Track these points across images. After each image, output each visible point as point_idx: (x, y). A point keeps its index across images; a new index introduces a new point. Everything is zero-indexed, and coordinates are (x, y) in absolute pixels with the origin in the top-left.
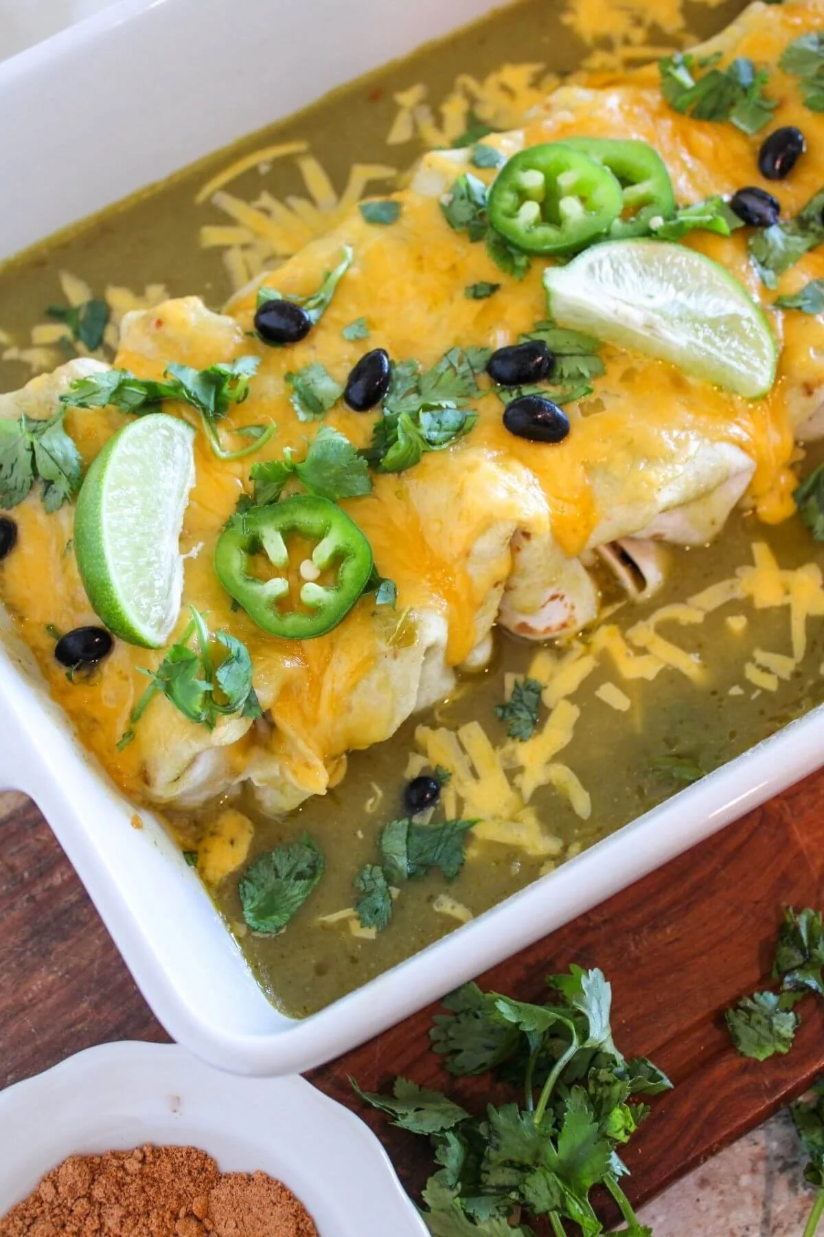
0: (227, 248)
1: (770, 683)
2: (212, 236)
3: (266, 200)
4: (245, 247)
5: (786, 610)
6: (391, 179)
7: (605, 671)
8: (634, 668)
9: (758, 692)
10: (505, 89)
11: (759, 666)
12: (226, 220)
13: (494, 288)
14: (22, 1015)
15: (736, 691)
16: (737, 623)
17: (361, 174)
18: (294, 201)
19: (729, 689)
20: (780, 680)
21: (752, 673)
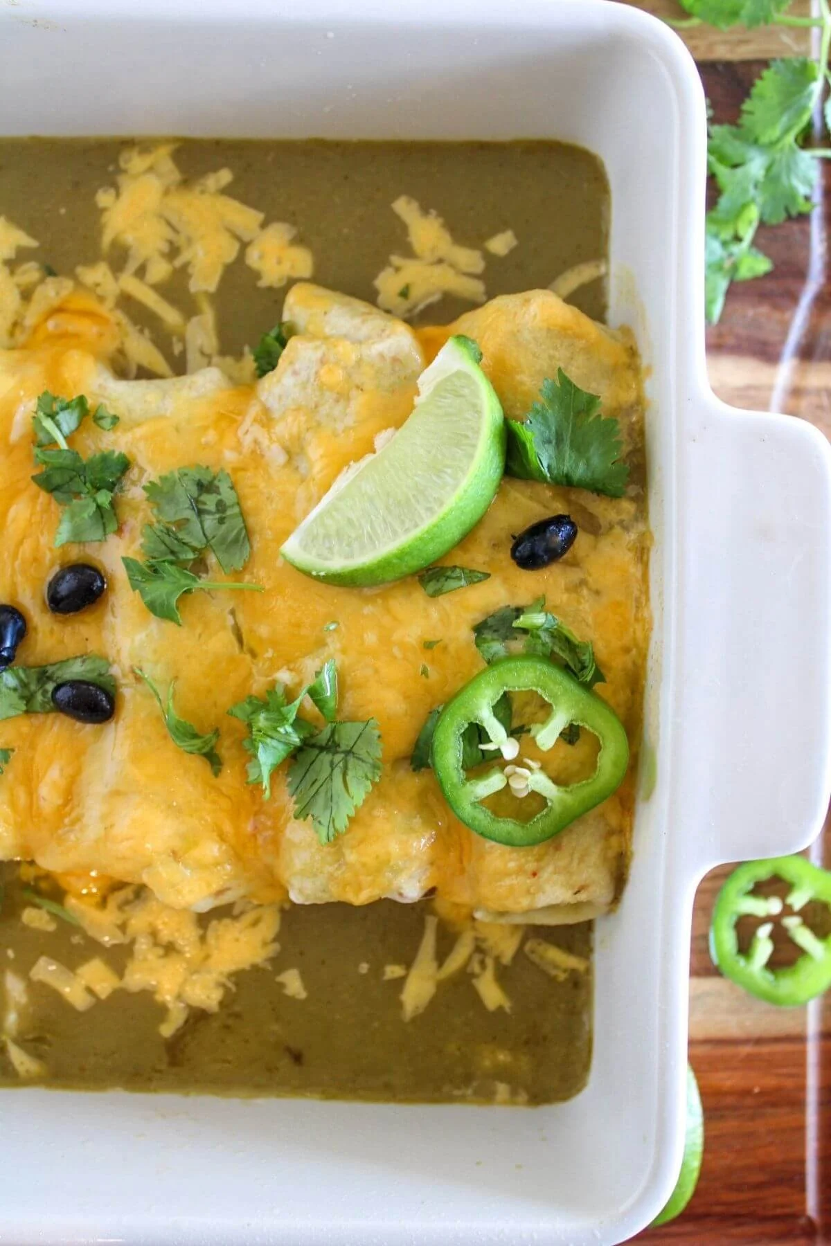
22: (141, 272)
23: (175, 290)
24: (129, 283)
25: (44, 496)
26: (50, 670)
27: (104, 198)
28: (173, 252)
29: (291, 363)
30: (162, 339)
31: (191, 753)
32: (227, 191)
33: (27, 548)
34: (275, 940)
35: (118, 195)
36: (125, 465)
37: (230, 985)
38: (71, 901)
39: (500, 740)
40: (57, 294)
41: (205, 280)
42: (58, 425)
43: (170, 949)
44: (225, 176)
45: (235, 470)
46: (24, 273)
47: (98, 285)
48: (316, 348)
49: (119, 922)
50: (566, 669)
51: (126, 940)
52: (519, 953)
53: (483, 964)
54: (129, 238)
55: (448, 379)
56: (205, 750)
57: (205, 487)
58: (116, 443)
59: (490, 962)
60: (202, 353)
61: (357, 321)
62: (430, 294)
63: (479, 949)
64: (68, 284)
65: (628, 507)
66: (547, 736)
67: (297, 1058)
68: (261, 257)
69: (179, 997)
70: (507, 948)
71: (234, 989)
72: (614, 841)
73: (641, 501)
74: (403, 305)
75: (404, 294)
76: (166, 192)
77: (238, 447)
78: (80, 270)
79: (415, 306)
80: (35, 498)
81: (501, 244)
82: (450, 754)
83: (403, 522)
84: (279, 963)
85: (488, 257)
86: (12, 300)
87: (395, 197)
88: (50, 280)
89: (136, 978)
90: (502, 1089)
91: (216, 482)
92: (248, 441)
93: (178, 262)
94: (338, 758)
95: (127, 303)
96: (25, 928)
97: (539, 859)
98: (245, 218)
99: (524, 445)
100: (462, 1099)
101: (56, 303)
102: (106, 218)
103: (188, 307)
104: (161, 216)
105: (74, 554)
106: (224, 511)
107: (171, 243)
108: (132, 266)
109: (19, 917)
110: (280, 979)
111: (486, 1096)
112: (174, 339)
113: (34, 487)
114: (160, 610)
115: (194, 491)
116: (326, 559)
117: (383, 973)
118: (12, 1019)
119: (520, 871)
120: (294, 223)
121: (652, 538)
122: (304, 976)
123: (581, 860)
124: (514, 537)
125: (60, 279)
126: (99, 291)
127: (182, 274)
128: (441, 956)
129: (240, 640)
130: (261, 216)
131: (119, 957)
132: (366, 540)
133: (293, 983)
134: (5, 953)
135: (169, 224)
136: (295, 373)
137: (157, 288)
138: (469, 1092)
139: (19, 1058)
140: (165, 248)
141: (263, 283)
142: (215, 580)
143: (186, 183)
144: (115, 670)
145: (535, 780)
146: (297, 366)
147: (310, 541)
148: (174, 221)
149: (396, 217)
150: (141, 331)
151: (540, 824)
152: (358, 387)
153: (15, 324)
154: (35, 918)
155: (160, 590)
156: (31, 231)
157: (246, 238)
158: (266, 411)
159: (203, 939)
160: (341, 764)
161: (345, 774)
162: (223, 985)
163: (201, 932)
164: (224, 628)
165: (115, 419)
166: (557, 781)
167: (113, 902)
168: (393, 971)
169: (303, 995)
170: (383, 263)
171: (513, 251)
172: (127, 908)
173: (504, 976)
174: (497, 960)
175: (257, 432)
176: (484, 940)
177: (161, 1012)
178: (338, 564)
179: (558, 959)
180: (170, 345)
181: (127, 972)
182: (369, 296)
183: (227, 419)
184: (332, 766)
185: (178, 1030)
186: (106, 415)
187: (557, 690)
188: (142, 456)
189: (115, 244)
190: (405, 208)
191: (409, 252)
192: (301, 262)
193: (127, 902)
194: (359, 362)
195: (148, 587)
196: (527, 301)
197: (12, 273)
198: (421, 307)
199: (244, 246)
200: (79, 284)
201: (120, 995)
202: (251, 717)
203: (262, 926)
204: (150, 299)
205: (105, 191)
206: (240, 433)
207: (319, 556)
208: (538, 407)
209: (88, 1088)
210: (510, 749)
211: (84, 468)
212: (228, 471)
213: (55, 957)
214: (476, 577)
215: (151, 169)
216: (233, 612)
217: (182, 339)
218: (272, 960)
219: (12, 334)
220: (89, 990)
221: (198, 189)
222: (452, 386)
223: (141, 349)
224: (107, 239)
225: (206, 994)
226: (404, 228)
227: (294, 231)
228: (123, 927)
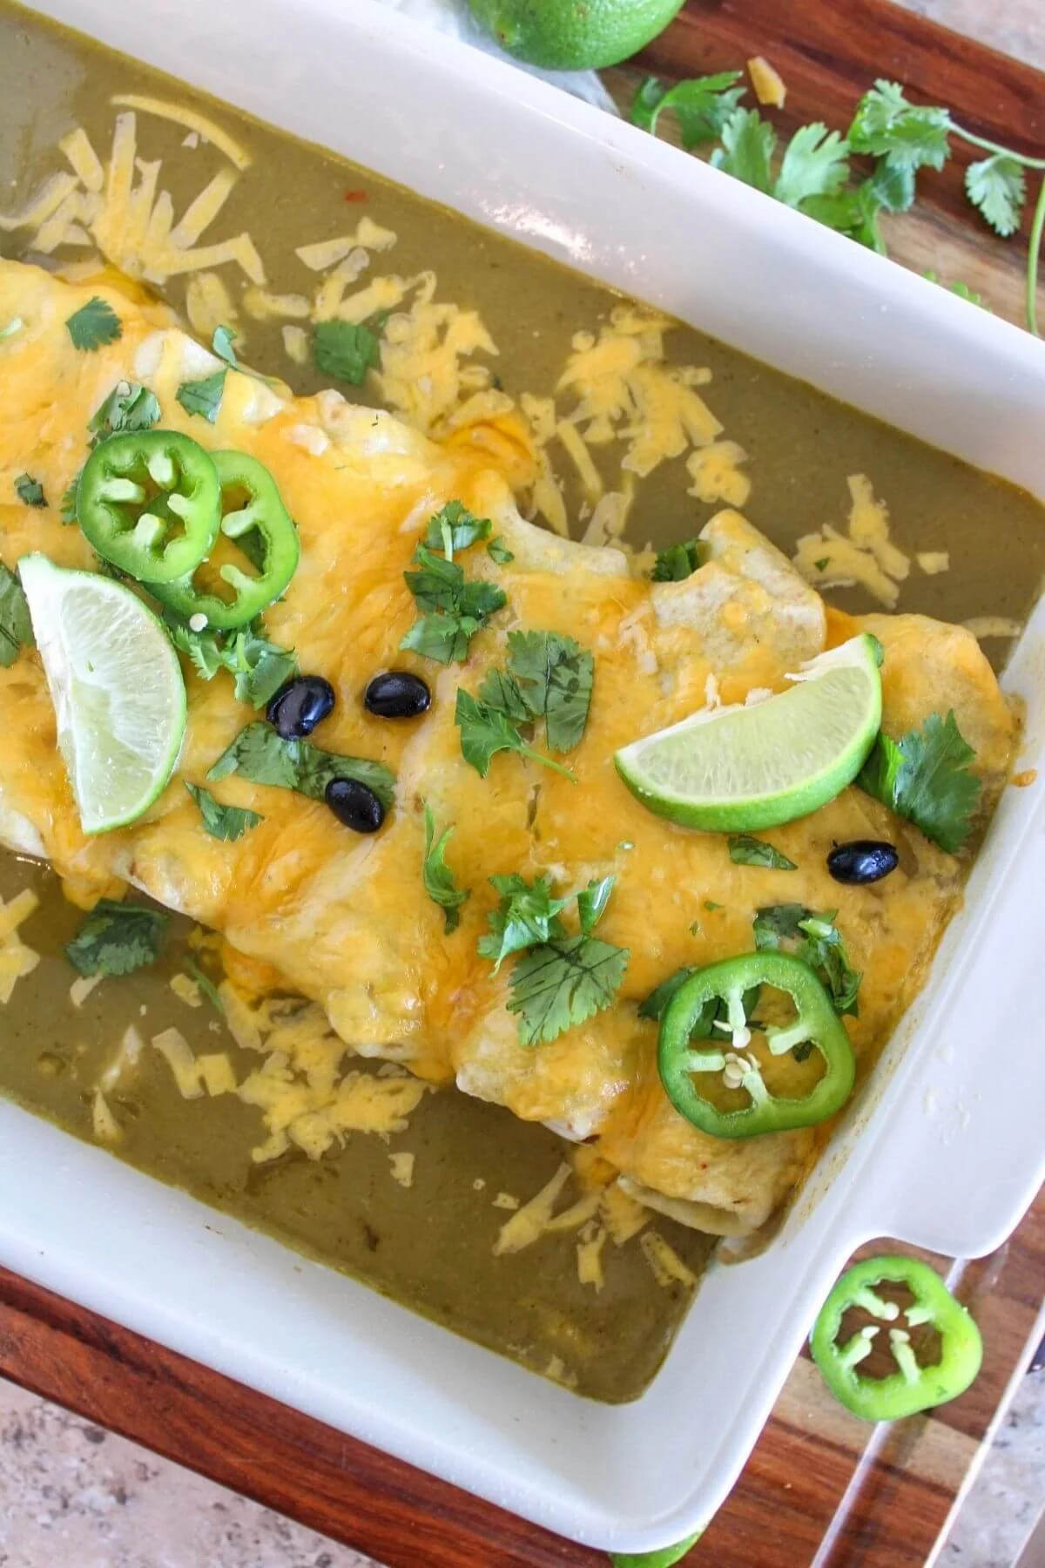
0: (71, 172)
2: (78, 148)
3: (151, 170)
4: (82, 189)
6: (250, 282)
10: (442, 330)
12: (103, 148)
17: (241, 249)
18: (166, 198)
22: (583, 426)
23: (608, 458)
24: (567, 430)
25: (406, 596)
26: (336, 760)
27: (580, 341)
28: (622, 422)
29: (701, 584)
30: (573, 498)
31: (435, 901)
32: (699, 390)
33: (368, 637)
34: (405, 1117)
35: (595, 344)
36: (500, 604)
37: (341, 1140)
38: (227, 988)
39: (736, 1024)
40: (495, 408)
41: (639, 462)
42: (453, 536)
43: (300, 1078)
44: (704, 376)
45: (601, 658)
46: (471, 374)
47: (536, 418)
48: (732, 582)
49: (264, 1029)
50: (827, 987)
51: (262, 1050)
52: (633, 1243)
53: (595, 1234)
54: (587, 390)
55: (845, 671)
56: (449, 904)
57: (567, 660)
58: (501, 579)
59: (602, 1235)
60: (605, 530)
61: (777, 573)
62: (841, 577)
63: (598, 1219)
64: (509, 404)
65: (950, 865)
66: (782, 1041)
67: (373, 1241)
68: (702, 467)
69: (286, 1129)
70: (626, 1227)
71: (344, 1146)
72: (793, 1170)
73: (966, 866)
74: (817, 575)
75: (821, 565)
76: (642, 364)
77: (614, 638)
78: (526, 396)
79: (826, 581)
80: (397, 592)
81: (933, 562)
82: (685, 1016)
83: (745, 784)
84: (398, 1141)
85: (915, 568)
86: (450, 393)
87: (856, 471)
88: (493, 391)
89: (255, 1090)
90: (555, 1365)
91: (579, 661)
92: (626, 636)
93: (622, 434)
94: (575, 970)
95: (555, 447)
96: (170, 991)
97: (716, 1154)
98: (705, 423)
99: (887, 764)
100: (513, 1356)
101: (489, 415)
102: (573, 360)
103: (612, 481)
104: (626, 383)
105: (411, 664)
106: (574, 691)
107: (624, 413)
108: (578, 416)
109: (168, 978)
110: (392, 1157)
111: (537, 1363)
112: (585, 504)
113: (402, 582)
114: (473, 756)
115: (555, 658)
116: (657, 781)
117: (495, 1198)
118: (112, 1074)
119: (692, 1157)
120: (748, 451)
121: (962, 904)
122: (416, 1165)
123: (754, 1174)
124: (835, 844)
125: (504, 395)
126: (535, 424)
127: (620, 447)
128: (558, 1209)
129: (532, 817)
130: (721, 429)
131: (247, 1062)
132: (703, 782)
133: (403, 1166)
134: (139, 1007)
135: (631, 394)
136: (701, 596)
137: (590, 447)
138: (524, 1352)
139: (102, 1115)
140: (617, 415)
141: (692, 492)
142: (536, 751)
143: (665, 364)
144: (397, 789)
145: (749, 1076)
146: (705, 590)
147: (647, 759)
148: (637, 393)
149: (846, 490)
150: (557, 481)
151: (735, 1121)
152: (755, 637)
153: (441, 417)
154: (184, 988)
155: (482, 735)
156: (497, 338)
157: (697, 443)
158: (655, 616)
159: (337, 1083)
160: (575, 978)
161: (574, 989)
162: (335, 1138)
163: (338, 1076)
164: (521, 798)
165: (510, 557)
166: (769, 1087)
167: (265, 1009)
168: (505, 1201)
169: (408, 1183)
170: (813, 526)
171: (941, 574)
172: (278, 1020)
173: (608, 1254)
174: (610, 1236)
175: (639, 632)
176: (607, 1212)
177: (265, 1134)
178: (666, 791)
179: (669, 1263)
180: (579, 508)
181: (248, 1082)
182: (790, 551)
183: (616, 607)
184: (566, 975)
185: (270, 1160)
186: (501, 547)
187: (812, 1004)
188: (518, 603)
189: (570, 388)
190: (858, 486)
191: (843, 529)
192: (738, 489)
193: (280, 1014)
194: (768, 614)
195: (471, 727)
196: (947, 633)
197: (461, 368)
198: (831, 585)
199: (692, 448)
200: (519, 409)
201: (230, 1102)
202: (513, 894)
203: (401, 1097)
204: (580, 456)
205: (585, 336)
206: (622, 625)
207: (653, 776)
208: (916, 735)
209: (155, 1175)
210: (741, 1038)
211: (462, 589)
212: (595, 655)
213: (183, 1031)
214: (784, 864)
215: (637, 336)
216: (537, 788)
217: (592, 508)
218: (393, 1134)
219: (433, 424)
220: (202, 1082)
221: (673, 375)
222: (844, 679)
223: (549, 497)
224: (565, 380)
225: (314, 1137)
226: (849, 504)
227: (745, 458)
228: (265, 1036)
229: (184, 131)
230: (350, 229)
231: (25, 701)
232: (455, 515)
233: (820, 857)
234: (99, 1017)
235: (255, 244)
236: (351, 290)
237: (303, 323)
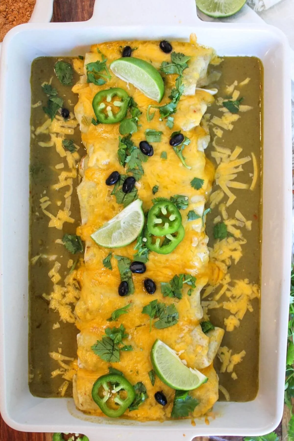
0: (232, 152)
1: (42, 200)
2: (238, 150)
3: (240, 169)
4: (229, 156)
5: (56, 216)
6: (226, 203)
7: (67, 168)
8: (64, 175)
9: (41, 196)
10: (235, 250)
11: (47, 201)
12: (240, 156)
13: (154, 193)
14: (81, 10)
15: (45, 192)
16: (59, 203)
17: (232, 198)
18: (235, 176)
19: (46, 191)
20: (41, 203)
21: (46, 198)
22: (228, 290)
23: (224, 298)
24: (226, 287)
25: (172, 277)
26: (131, 280)
27: (246, 280)
28: (233, 297)
30: (212, 295)
31: (112, 315)
32: (248, 310)
33: (160, 274)
34: (67, 321)
35: (247, 284)
36: (179, 298)
37: (55, 311)
38: (75, 272)
39: (116, 390)
40: (224, 269)
41: (226, 305)
42: (189, 281)
43: (64, 296)
44: (251, 310)
45: (178, 325)
46: (229, 261)
47: (225, 279)
48: (206, 345)
49: (70, 284)
50: (133, 403)
51: (66, 285)
52: (65, 380)
53: (62, 371)
54: (237, 286)
55: (198, 378)
56: (112, 318)
57: (174, 318)
59: (63, 373)
60: (208, 305)
61: (213, 351)
62: (222, 359)
63: (66, 370)
64: (226, 272)
65: (169, 415)
66: (117, 400)
67: (38, 327)
68: (232, 319)
69: (52, 298)
70: (67, 376)
71: (55, 312)
72: (93, 411)
73: (171, 419)
74: (220, 354)
75: (222, 353)
76: (248, 296)
77: (183, 325)
78: (229, 274)
79: (219, 356)
80: (172, 275)
81: (234, 376)
82: (113, 379)
83: (164, 371)
84: (61, 323)
85: (231, 373)
86: (223, 258)
87: (246, 351)
88: (227, 267)
89: (57, 288)
90: (32, 376)
91: (175, 320)
92: (184, 328)
93: (230, 299)
94: (111, 351)
95: (221, 286)
96: (68, 260)
97: (89, 395)
98: (241, 315)
99: (182, 395)
100: (29, 367)
101: (221, 269)
102: (242, 281)
103: (219, 301)
104: (242, 294)
105: (158, 286)
106: (168, 323)
107: (235, 297)
108: (230, 288)
109: (71, 259)
110: (57, 323)
111: (31, 372)
112: (212, 298)
113: (174, 275)
114: (144, 310)
115: (173, 315)
116: (156, 352)
117: (60, 348)
118: (45, 256)
119: (86, 391)
120: (239, 327)
121: (162, 422)
122: (58, 328)
123: (89, 405)
124: (162, 391)
125: (227, 270)
126: (224, 280)
127: (228, 300)
128: (64, 361)
129: (138, 326)
130: (241, 319)
131: (62, 283)
132: (161, 362)
133: (56, 326)
134: (62, 255)
135: (240, 296)
136: (200, 339)
137: (225, 293)
138: (31, 368)
139: (36, 258)
140: (234, 296)
141: (225, 319)
142: (152, 321)
143: (250, 300)
144: (131, 295)
145: (107, 396)
146: (202, 340)
147: (161, 348)
148: (240, 298)
149: (241, 351)
150: (214, 290)
151: (97, 398)
152: (197, 355)
153: (216, 259)
154: (70, 263)
155: (150, 309)
156: (238, 262)
157: (236, 315)
158: (192, 331)
159: (67, 304)
160: (110, 352)
161: (108, 353)
162: (55, 309)
163: (68, 304)
164: (141, 322)
165: (190, 295)
166: (107, 402)
167: (74, 282)
168: (60, 350)
169: (54, 328)
170: (230, 348)
171: (232, 379)
172: (73, 286)
173: (60, 376)
174: (63, 374)
175: (186, 330)
176: (68, 371)
177: (48, 294)
178: (155, 355)
179: (63, 389)
180: (210, 297)
181: (58, 286)
182: (222, 345)
184: (109, 350)
185: (44, 298)
186: (191, 292)
187: (127, 402)
189: (235, 283)
190: (243, 353)
191: (232, 354)
192: (230, 328)
193: (75, 285)
195: (150, 306)
197: (229, 258)
198: (219, 358)
199: (234, 315)
200: (226, 274)
201: (52, 284)
202: (120, 331)
203: (70, 318)
204: (222, 292)
205: (248, 281)
206: (187, 326)
207: (157, 351)
208: (191, 398)
209: (29, 276)
210: (113, 392)
211: (178, 289)
212: (178, 323)
213: (61, 267)
214: (153, 382)
215: (253, 292)
216: (145, 325)
217: (212, 300)
218: (62, 321)
219: (214, 258)
220: (53, 276)
221: (248, 303)
222: (196, 378)
223: (209, 291)
224: (237, 281)
225: (53, 305)
226: (238, 353)
227: (238, 327)
228: (69, 284)
229: (253, 172)
230: (248, 219)
231: (111, 209)
232: (193, 280)
233: (158, 390)
234: (55, 248)
235: (235, 200)
236: (234, 226)
237: (222, 219)
